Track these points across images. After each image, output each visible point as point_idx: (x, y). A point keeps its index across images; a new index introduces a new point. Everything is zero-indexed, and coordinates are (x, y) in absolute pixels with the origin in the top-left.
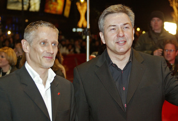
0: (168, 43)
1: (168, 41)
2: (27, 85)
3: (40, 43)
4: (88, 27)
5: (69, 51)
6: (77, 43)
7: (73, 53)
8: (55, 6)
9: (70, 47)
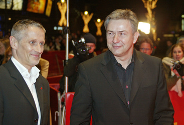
0: (144, 42)
1: (144, 39)
2: (16, 79)
3: (29, 42)
4: (68, 25)
5: (50, 47)
6: (58, 40)
7: (54, 50)
8: (36, 6)
9: (51, 44)
